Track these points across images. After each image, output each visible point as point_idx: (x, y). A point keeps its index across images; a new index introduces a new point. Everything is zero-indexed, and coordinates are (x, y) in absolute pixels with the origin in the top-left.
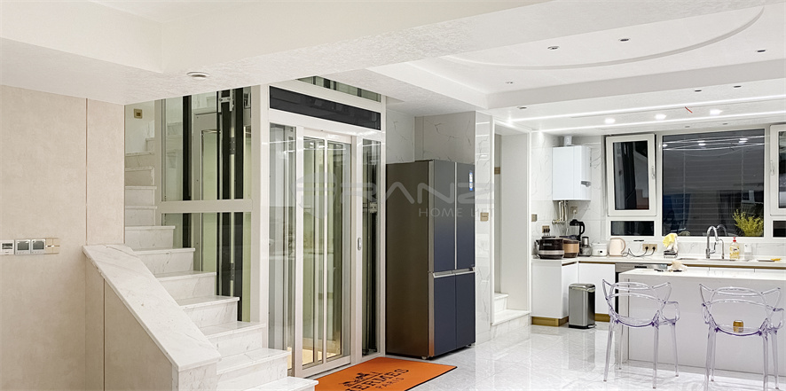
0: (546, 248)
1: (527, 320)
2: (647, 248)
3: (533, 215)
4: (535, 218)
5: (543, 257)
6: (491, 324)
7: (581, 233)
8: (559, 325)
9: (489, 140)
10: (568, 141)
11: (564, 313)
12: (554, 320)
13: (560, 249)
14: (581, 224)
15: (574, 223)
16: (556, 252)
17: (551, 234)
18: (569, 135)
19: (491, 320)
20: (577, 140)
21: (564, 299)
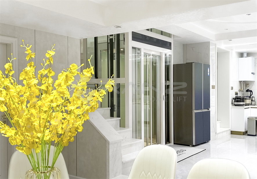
0: (237, 101)
1: (229, 132)
3: (231, 87)
4: (232, 88)
5: (236, 105)
6: (216, 133)
7: (251, 95)
8: (243, 135)
9: (215, 54)
10: (245, 55)
11: (245, 129)
12: (241, 132)
14: (251, 91)
15: (248, 91)
16: (242, 103)
17: (239, 95)
19: (216, 131)
20: (249, 54)
21: (245, 123)
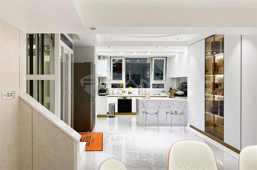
2: (123, 92)
5: (100, 95)
7: (105, 87)
8: (106, 117)
10: (102, 58)
12: (104, 115)
13: (105, 92)
14: (105, 84)
15: (103, 84)
16: (104, 94)
18: (102, 56)
